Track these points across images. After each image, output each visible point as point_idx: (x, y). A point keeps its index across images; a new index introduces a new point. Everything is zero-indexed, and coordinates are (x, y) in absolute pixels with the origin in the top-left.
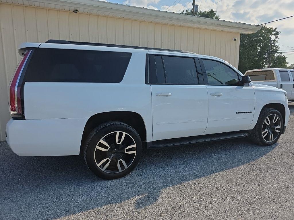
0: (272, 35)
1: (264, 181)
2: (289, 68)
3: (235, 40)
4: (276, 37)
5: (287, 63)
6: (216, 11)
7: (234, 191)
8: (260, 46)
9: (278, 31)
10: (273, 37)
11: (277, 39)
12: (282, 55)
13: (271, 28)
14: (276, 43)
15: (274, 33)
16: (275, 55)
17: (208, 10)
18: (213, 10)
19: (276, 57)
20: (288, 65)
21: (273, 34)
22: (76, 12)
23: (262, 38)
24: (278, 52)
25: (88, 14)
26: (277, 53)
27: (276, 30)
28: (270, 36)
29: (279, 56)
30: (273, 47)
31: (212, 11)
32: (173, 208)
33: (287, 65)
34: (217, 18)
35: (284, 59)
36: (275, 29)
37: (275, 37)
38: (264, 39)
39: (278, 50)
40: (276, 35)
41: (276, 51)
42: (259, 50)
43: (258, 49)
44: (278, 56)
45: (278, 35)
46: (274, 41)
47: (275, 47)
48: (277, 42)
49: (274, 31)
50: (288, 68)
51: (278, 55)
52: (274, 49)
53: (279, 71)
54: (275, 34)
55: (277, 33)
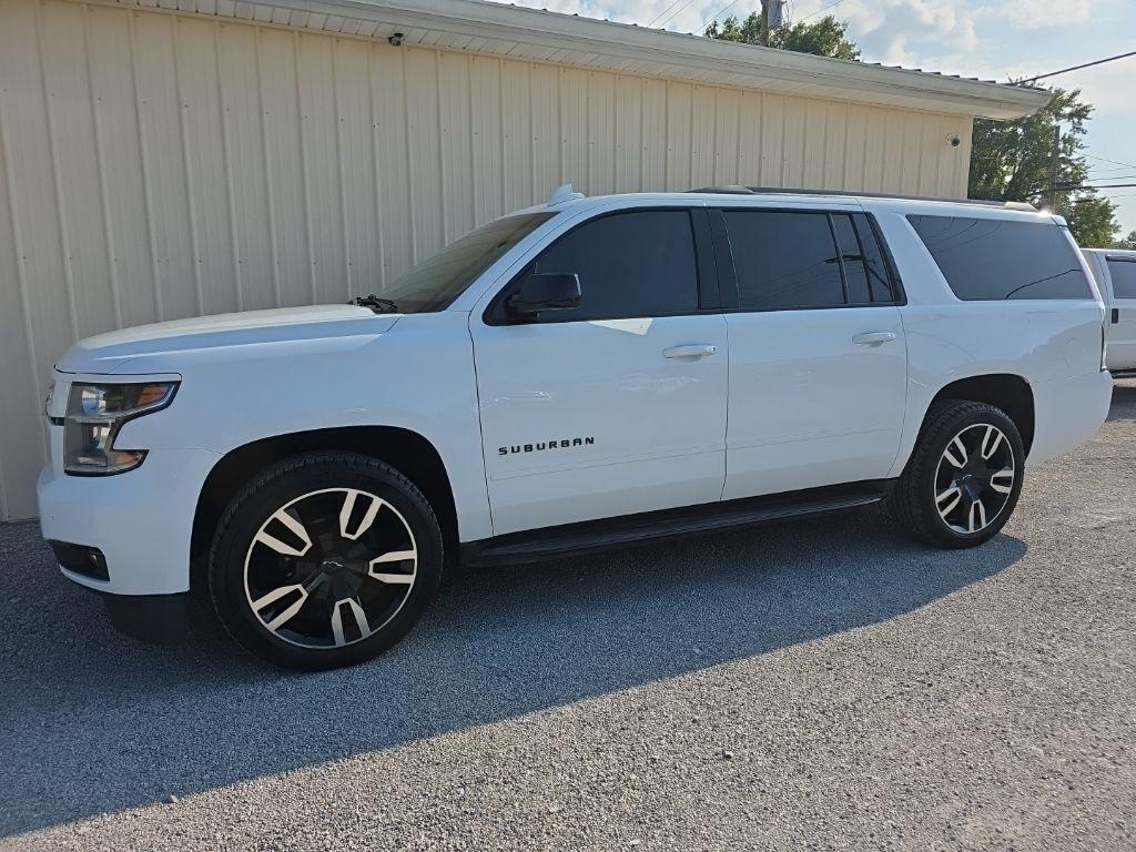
0: (1058, 116)
1: (1104, 635)
2: (1121, 245)
3: (955, 142)
4: (1077, 129)
5: (1116, 229)
6: (845, 25)
7: (1011, 664)
8: (1011, 162)
9: (1085, 104)
10: (1065, 128)
11: (1078, 136)
12: (1098, 196)
13: (1059, 92)
14: (1076, 149)
15: (1067, 110)
16: (1072, 198)
17: (812, 21)
18: (835, 21)
19: (1074, 204)
20: (1117, 237)
21: (1064, 116)
22: (399, 43)
23: (1020, 131)
24: (1084, 184)
25: (439, 51)
26: (1080, 188)
27: (1078, 100)
28: (1054, 123)
29: (1086, 201)
30: (1063, 166)
31: (827, 25)
32: (823, 713)
33: (1114, 235)
34: (846, 53)
35: (1105, 211)
36: (1074, 95)
37: (1070, 125)
38: (1029, 136)
39: (1082, 179)
40: (1076, 120)
41: (1074, 183)
42: (1008, 179)
43: (1005, 174)
44: (1080, 201)
45: (1083, 120)
46: (1069, 141)
47: (1073, 165)
48: (1081, 147)
49: (1067, 103)
50: (1116, 248)
51: (1083, 195)
52: (1066, 175)
53: (1108, 259)
54: (1071, 116)
55: (1081, 113)
